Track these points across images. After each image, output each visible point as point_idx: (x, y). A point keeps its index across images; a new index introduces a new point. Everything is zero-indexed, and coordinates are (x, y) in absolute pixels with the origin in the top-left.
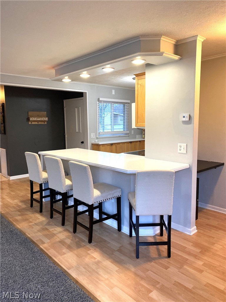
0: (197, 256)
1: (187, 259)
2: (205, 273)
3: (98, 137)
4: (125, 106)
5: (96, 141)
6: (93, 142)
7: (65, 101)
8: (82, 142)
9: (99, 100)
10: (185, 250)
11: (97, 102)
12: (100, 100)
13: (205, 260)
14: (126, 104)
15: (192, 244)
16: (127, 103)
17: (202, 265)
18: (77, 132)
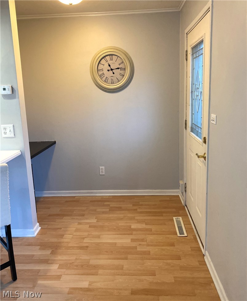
0: (49, 260)
1: (39, 271)
2: (64, 278)
10: (33, 258)
13: (60, 260)
15: (39, 247)
17: (58, 269)
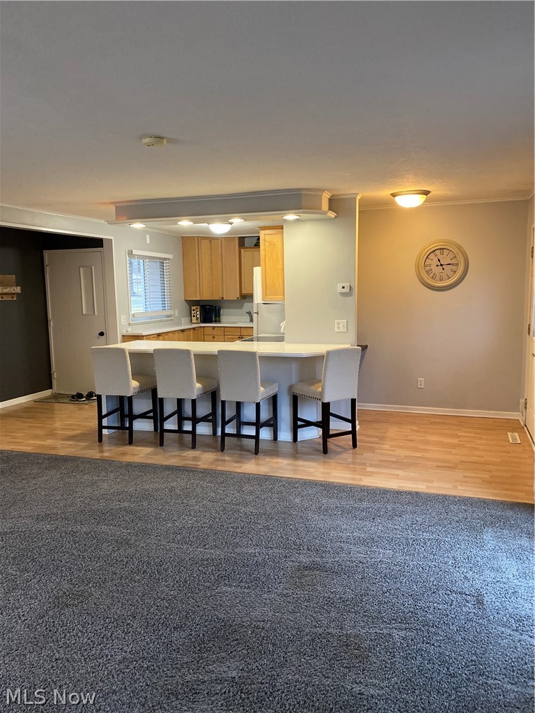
3: (131, 322)
4: (165, 265)
5: (130, 329)
6: (125, 333)
7: (46, 253)
8: (102, 334)
9: (130, 253)
11: (128, 258)
12: (133, 253)
14: (165, 262)
16: (166, 259)
18: (85, 315)
